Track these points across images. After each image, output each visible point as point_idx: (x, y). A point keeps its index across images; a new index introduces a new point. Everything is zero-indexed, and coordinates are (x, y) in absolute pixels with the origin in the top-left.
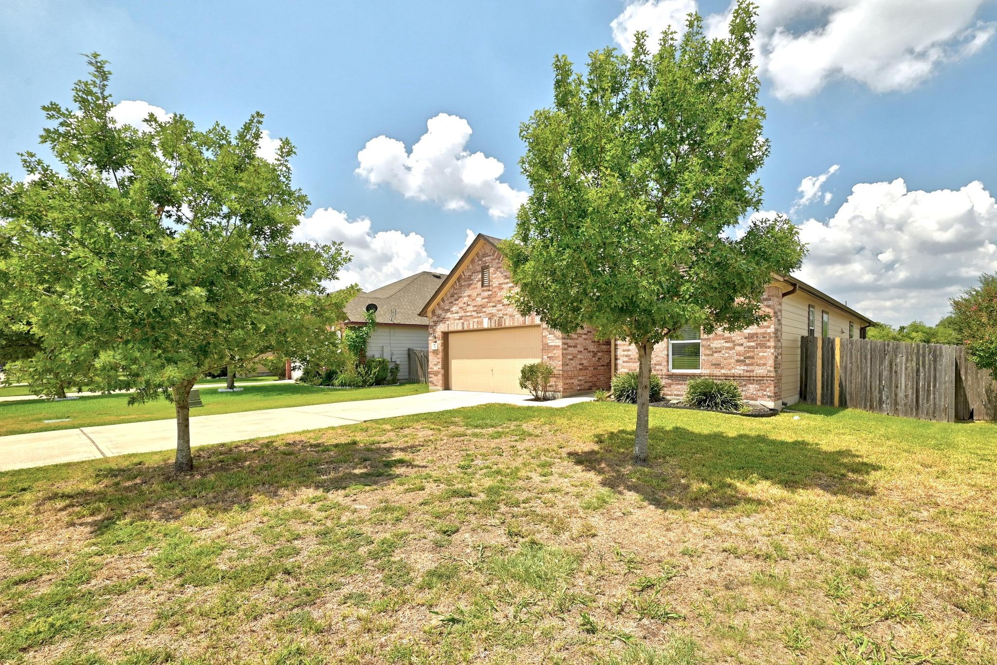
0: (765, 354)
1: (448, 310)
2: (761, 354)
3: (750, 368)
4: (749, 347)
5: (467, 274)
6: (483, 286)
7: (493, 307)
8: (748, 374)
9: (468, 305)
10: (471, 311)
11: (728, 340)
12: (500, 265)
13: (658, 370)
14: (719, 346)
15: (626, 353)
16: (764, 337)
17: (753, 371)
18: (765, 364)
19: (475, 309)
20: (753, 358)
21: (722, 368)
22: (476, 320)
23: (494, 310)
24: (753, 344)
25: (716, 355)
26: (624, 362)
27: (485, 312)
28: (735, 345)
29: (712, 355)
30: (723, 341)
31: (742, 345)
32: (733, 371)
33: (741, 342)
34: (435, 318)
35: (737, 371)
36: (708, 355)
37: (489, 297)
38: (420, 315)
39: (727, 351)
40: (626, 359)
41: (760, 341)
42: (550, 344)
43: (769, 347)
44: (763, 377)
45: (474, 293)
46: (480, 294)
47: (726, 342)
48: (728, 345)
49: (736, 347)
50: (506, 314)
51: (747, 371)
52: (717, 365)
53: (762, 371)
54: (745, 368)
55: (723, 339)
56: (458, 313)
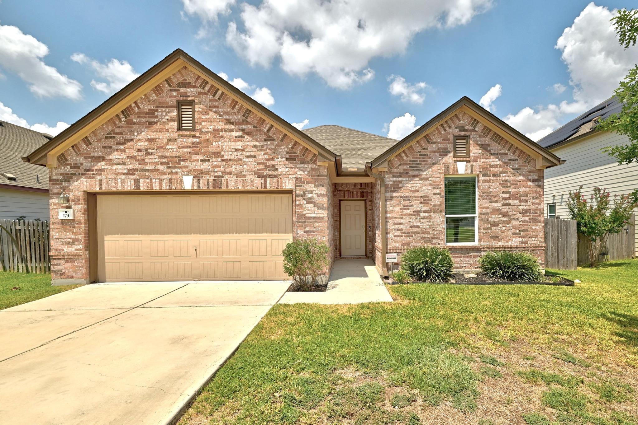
0: (537, 227)
1: (101, 158)
2: (534, 227)
3: (524, 240)
4: (524, 221)
5: (146, 107)
6: (180, 128)
7: (202, 160)
8: (523, 245)
9: (148, 154)
10: (157, 164)
11: (505, 214)
12: (216, 104)
13: (435, 244)
14: (497, 220)
15: (397, 227)
16: (536, 213)
17: (527, 242)
18: (537, 236)
19: (165, 160)
20: (527, 230)
21: (500, 240)
22: (167, 177)
23: (205, 166)
24: (527, 218)
25: (494, 228)
26: (395, 236)
27: (187, 167)
28: (511, 219)
29: (490, 228)
30: (500, 216)
31: (517, 219)
32: (510, 243)
33: (516, 216)
34: (67, 169)
35: (513, 242)
36: (487, 228)
37: (194, 146)
38: (28, 159)
39: (504, 225)
40: (398, 233)
41: (533, 215)
42: (307, 215)
43: (540, 221)
44: (536, 247)
45: (162, 138)
46: (175, 140)
47: (503, 216)
48: (505, 219)
49: (512, 221)
50: (230, 173)
51: (522, 243)
52: (495, 238)
53: (535, 242)
54: (521, 240)
55: (501, 214)
56: (124, 164)
